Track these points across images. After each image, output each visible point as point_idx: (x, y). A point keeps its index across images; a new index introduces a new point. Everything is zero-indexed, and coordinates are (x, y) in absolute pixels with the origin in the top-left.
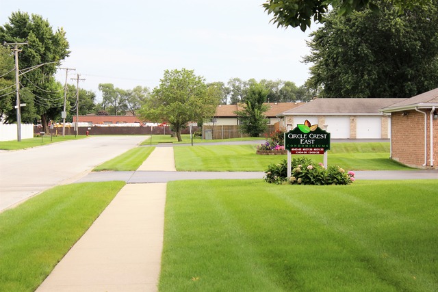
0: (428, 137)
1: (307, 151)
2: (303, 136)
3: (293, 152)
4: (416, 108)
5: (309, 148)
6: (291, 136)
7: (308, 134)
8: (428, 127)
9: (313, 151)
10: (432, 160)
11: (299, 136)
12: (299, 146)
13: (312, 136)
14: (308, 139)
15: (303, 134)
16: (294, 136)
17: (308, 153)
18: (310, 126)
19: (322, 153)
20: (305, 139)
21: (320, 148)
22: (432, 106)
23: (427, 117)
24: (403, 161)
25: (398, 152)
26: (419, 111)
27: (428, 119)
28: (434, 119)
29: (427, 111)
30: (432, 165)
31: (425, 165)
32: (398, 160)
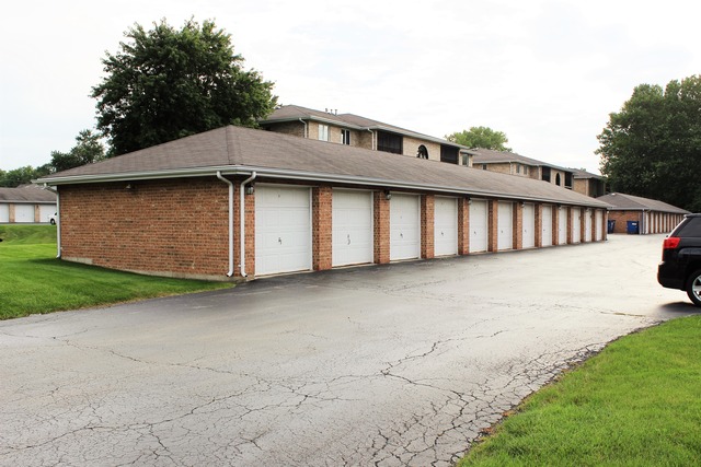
0: (237, 225)
4: (218, 174)
10: (243, 265)
22: (251, 172)
23: (235, 190)
24: (110, 265)
25: (87, 248)
26: (224, 179)
27: (237, 193)
28: (247, 194)
29: (237, 179)
30: (244, 274)
31: (230, 274)
32: (89, 261)
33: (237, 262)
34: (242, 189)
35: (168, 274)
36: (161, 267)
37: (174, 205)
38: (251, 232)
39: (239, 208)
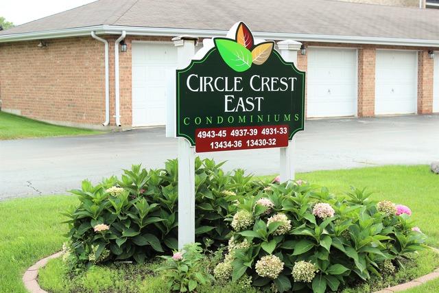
0: (112, 79)
1: (244, 139)
2: (231, 85)
3: (203, 146)
4: (92, 34)
5: (248, 125)
6: (195, 83)
7: (246, 75)
8: (112, 65)
9: (260, 136)
10: (118, 116)
11: (221, 84)
12: (220, 120)
13: (257, 83)
14: (247, 93)
15: (231, 73)
16: (204, 84)
17: (245, 147)
18: (251, 47)
19: (282, 142)
20: (237, 95)
21: (278, 126)
22: (122, 31)
23: (110, 48)
24: (31, 116)
25: (17, 100)
26: (98, 38)
27: (111, 51)
28: (121, 51)
29: (111, 38)
30: (118, 124)
31: (106, 123)
32: (18, 112)
33: (112, 113)
34: (117, 46)
35: (69, 124)
36: (64, 118)
37: (72, 61)
38: (128, 86)
39: (114, 64)
